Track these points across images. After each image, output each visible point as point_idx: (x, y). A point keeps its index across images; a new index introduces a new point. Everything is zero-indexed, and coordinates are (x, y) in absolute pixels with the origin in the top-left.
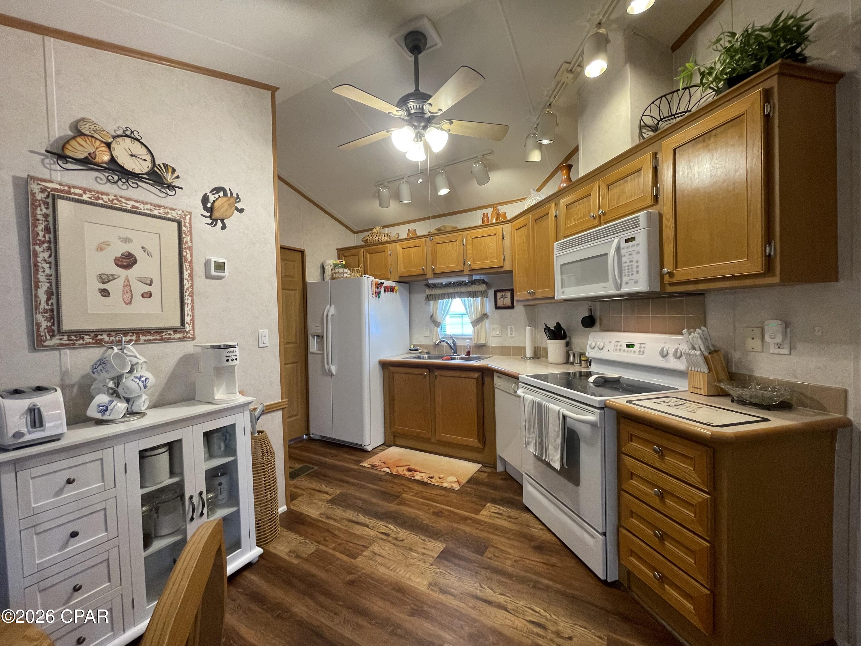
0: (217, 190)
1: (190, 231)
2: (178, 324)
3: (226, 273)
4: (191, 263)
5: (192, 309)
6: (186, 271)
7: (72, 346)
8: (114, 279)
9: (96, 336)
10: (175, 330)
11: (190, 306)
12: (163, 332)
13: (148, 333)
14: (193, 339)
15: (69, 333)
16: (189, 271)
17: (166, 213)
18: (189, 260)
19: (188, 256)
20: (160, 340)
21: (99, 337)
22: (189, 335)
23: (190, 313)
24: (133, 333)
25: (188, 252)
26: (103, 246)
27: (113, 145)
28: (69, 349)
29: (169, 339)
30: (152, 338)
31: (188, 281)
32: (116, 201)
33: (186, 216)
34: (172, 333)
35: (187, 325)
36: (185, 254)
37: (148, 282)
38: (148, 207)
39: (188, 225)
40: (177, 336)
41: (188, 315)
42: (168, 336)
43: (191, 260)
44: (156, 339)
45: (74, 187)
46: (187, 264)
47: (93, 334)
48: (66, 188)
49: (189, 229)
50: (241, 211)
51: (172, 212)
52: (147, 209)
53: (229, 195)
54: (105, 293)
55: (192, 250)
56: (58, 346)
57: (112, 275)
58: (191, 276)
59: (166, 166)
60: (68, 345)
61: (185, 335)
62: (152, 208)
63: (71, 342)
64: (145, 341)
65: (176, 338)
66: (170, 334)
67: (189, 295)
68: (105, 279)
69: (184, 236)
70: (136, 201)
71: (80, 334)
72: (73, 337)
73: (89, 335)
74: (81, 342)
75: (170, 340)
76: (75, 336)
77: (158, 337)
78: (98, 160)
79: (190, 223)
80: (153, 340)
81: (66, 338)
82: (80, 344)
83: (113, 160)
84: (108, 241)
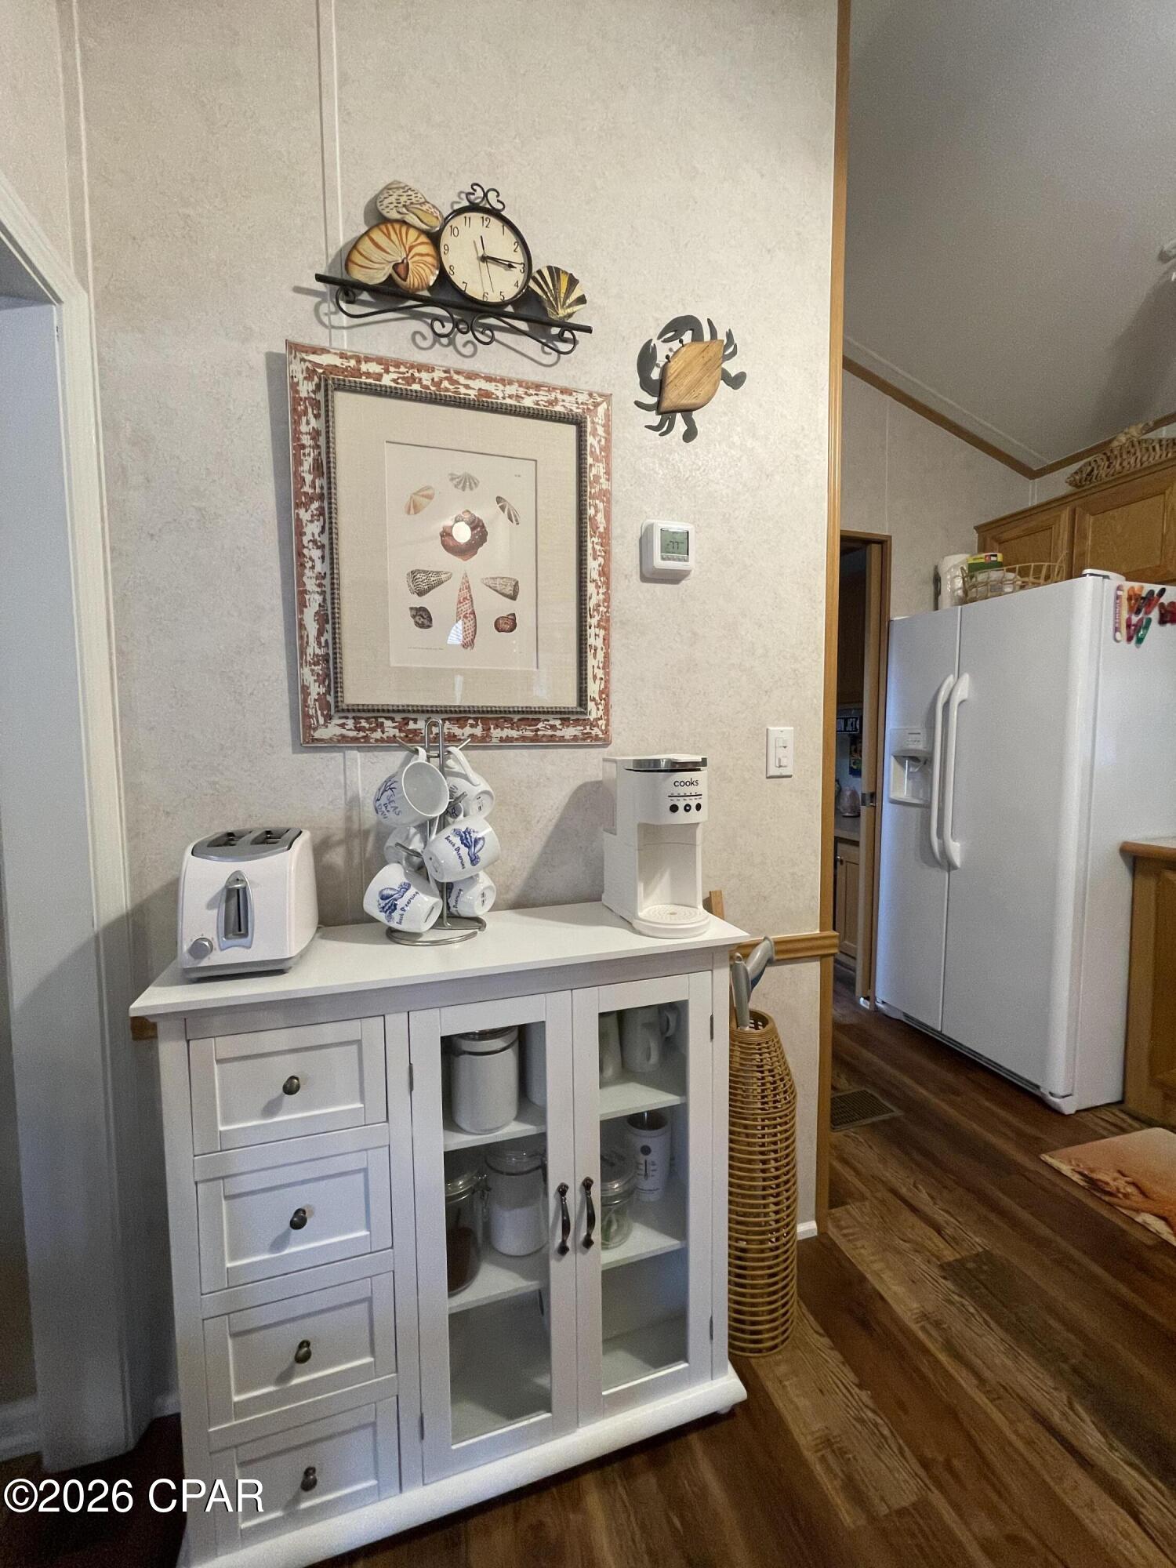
0: (679, 326)
1: (607, 448)
2: (570, 701)
3: (691, 564)
4: (606, 539)
5: (604, 663)
6: (595, 559)
7: (361, 743)
8: (440, 583)
9: (406, 721)
10: (565, 716)
11: (600, 655)
12: (539, 720)
13: (506, 720)
14: (605, 742)
15: (358, 712)
16: (601, 560)
17: (550, 403)
18: (601, 530)
19: (600, 517)
20: (532, 740)
21: (412, 726)
22: (596, 731)
23: (600, 673)
24: (476, 719)
25: (601, 506)
26: (420, 500)
27: (446, 239)
28: (358, 749)
29: (552, 738)
30: (514, 733)
31: (598, 587)
32: (446, 384)
33: (596, 405)
34: (557, 723)
35: (591, 705)
36: (591, 511)
37: (509, 590)
38: (511, 390)
39: (600, 430)
40: (570, 732)
41: (595, 677)
42: (550, 732)
43: (607, 529)
44: (523, 738)
45: (368, 360)
46: (596, 540)
47: (398, 717)
48: (352, 363)
49: (603, 442)
50: (736, 381)
51: (565, 397)
52: (510, 397)
53: (707, 336)
54: (422, 617)
55: (609, 502)
56: (339, 741)
57: (438, 573)
58: (604, 572)
59: (555, 272)
60: (355, 739)
61: (588, 730)
62: (521, 391)
63: (362, 734)
64: (501, 740)
65: (567, 737)
66: (553, 727)
67: (599, 626)
68: (423, 583)
69: (590, 460)
70: (489, 379)
71: (376, 714)
72: (364, 723)
73: (392, 719)
74: (378, 735)
75: (554, 742)
76: (367, 719)
77: (529, 734)
78: (412, 281)
79: (607, 427)
80: (517, 739)
81: (350, 723)
82: (377, 740)
83: (444, 278)
84: (429, 488)
